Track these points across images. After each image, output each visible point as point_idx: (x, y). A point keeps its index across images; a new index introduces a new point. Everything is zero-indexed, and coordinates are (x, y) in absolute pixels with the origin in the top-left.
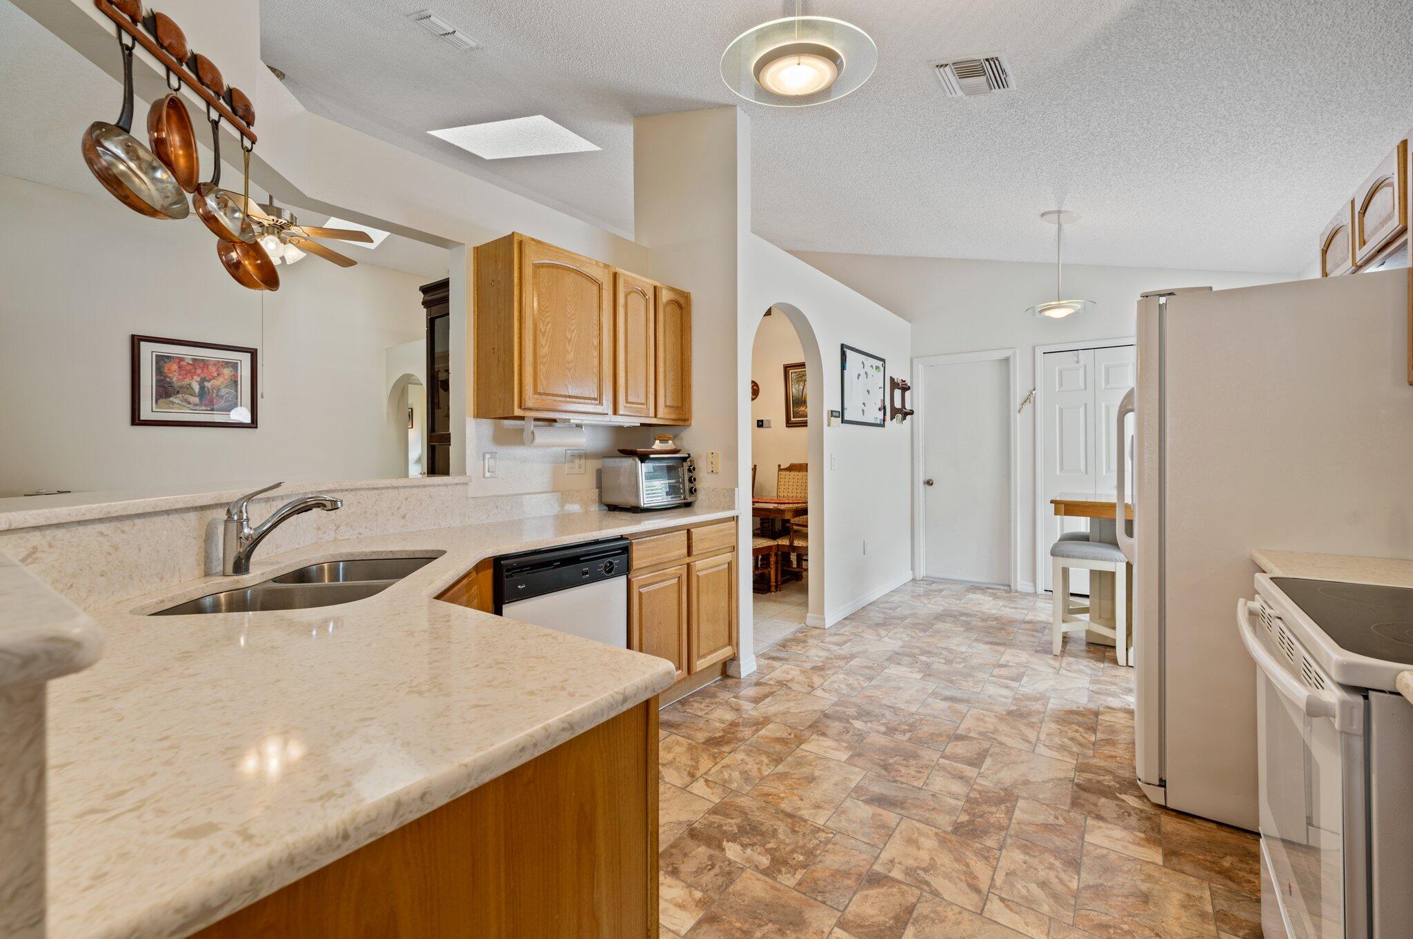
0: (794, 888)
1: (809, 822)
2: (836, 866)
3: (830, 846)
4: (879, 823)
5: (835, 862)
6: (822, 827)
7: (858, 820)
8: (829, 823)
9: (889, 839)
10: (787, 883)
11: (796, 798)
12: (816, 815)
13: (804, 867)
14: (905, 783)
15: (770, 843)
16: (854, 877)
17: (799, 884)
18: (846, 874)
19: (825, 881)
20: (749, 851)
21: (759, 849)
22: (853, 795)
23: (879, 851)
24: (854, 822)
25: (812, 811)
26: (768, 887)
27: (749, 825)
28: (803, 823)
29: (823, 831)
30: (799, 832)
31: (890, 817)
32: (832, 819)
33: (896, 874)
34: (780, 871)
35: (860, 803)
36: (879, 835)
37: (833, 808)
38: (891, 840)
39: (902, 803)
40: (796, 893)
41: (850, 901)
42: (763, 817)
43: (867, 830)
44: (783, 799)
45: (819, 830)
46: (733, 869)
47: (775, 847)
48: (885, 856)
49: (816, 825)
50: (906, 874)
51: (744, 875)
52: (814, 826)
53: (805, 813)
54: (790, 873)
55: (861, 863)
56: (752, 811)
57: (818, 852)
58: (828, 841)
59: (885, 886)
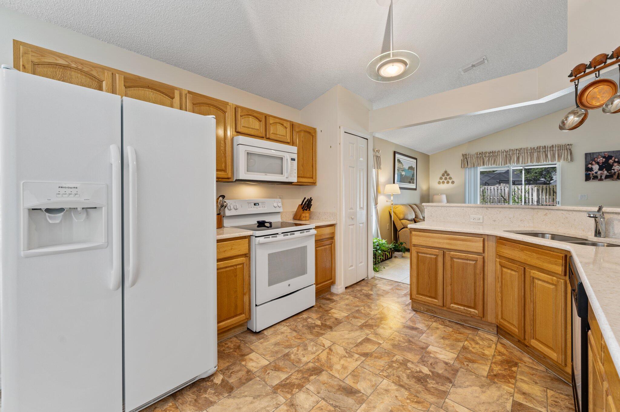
0: (396, 355)
1: (392, 381)
2: (380, 360)
3: (382, 369)
4: (356, 378)
5: (380, 362)
6: (385, 378)
7: (366, 380)
8: (382, 380)
9: (354, 370)
10: (399, 356)
11: (400, 398)
12: (388, 385)
13: (393, 361)
14: (330, 404)
15: (409, 372)
16: (373, 356)
17: (394, 356)
18: (376, 357)
19: (384, 356)
20: (418, 370)
21: (413, 370)
22: (365, 398)
23: (360, 365)
24: (368, 379)
25: (390, 388)
26: (406, 356)
27: (422, 382)
28: (394, 381)
29: (384, 376)
30: (396, 377)
31: (349, 382)
32: (380, 382)
33: (356, 356)
34: (402, 360)
35: (362, 391)
36: (358, 372)
37: (378, 389)
38: (354, 369)
39: (339, 389)
40: (396, 353)
41: (376, 350)
42: (416, 386)
43: (363, 375)
44: (408, 399)
45: (386, 377)
46: (422, 363)
47: (406, 370)
48: (359, 363)
49: (388, 379)
50: (353, 356)
51: (417, 361)
52: (389, 379)
53: (394, 387)
54: (398, 360)
55: (369, 361)
56: (423, 391)
57: (387, 367)
58: (382, 371)
59: (363, 353)
